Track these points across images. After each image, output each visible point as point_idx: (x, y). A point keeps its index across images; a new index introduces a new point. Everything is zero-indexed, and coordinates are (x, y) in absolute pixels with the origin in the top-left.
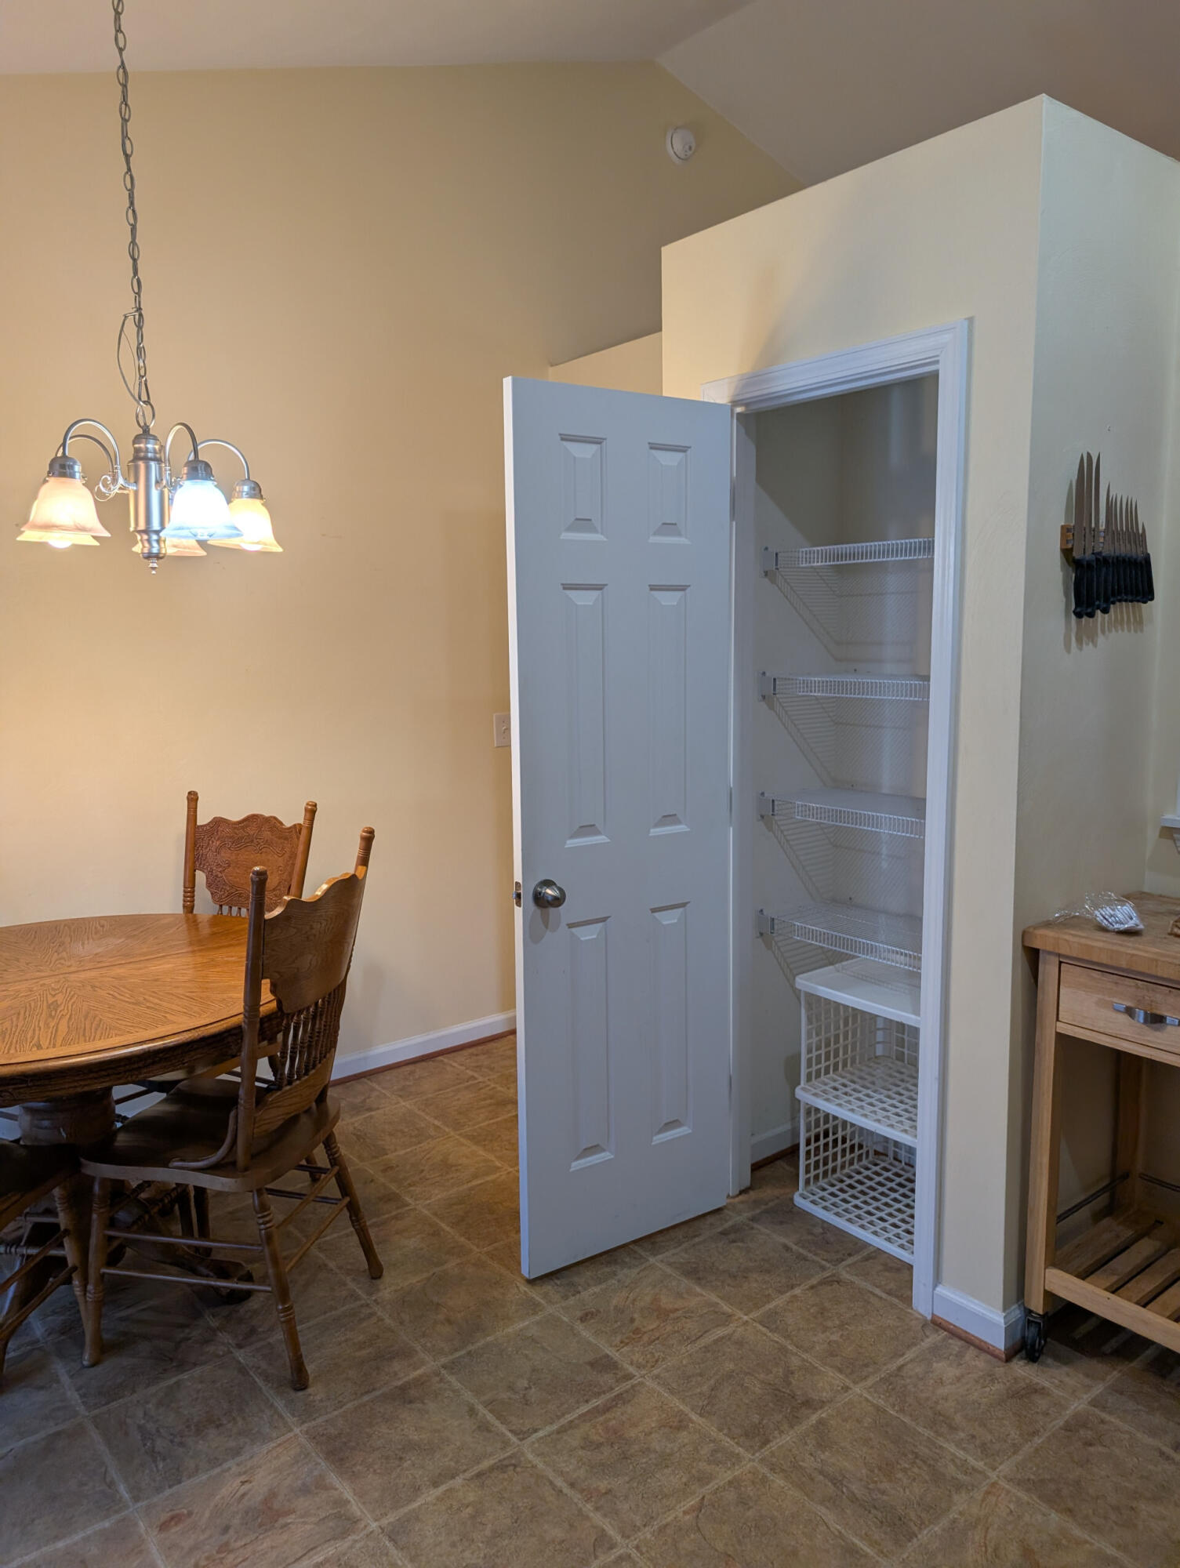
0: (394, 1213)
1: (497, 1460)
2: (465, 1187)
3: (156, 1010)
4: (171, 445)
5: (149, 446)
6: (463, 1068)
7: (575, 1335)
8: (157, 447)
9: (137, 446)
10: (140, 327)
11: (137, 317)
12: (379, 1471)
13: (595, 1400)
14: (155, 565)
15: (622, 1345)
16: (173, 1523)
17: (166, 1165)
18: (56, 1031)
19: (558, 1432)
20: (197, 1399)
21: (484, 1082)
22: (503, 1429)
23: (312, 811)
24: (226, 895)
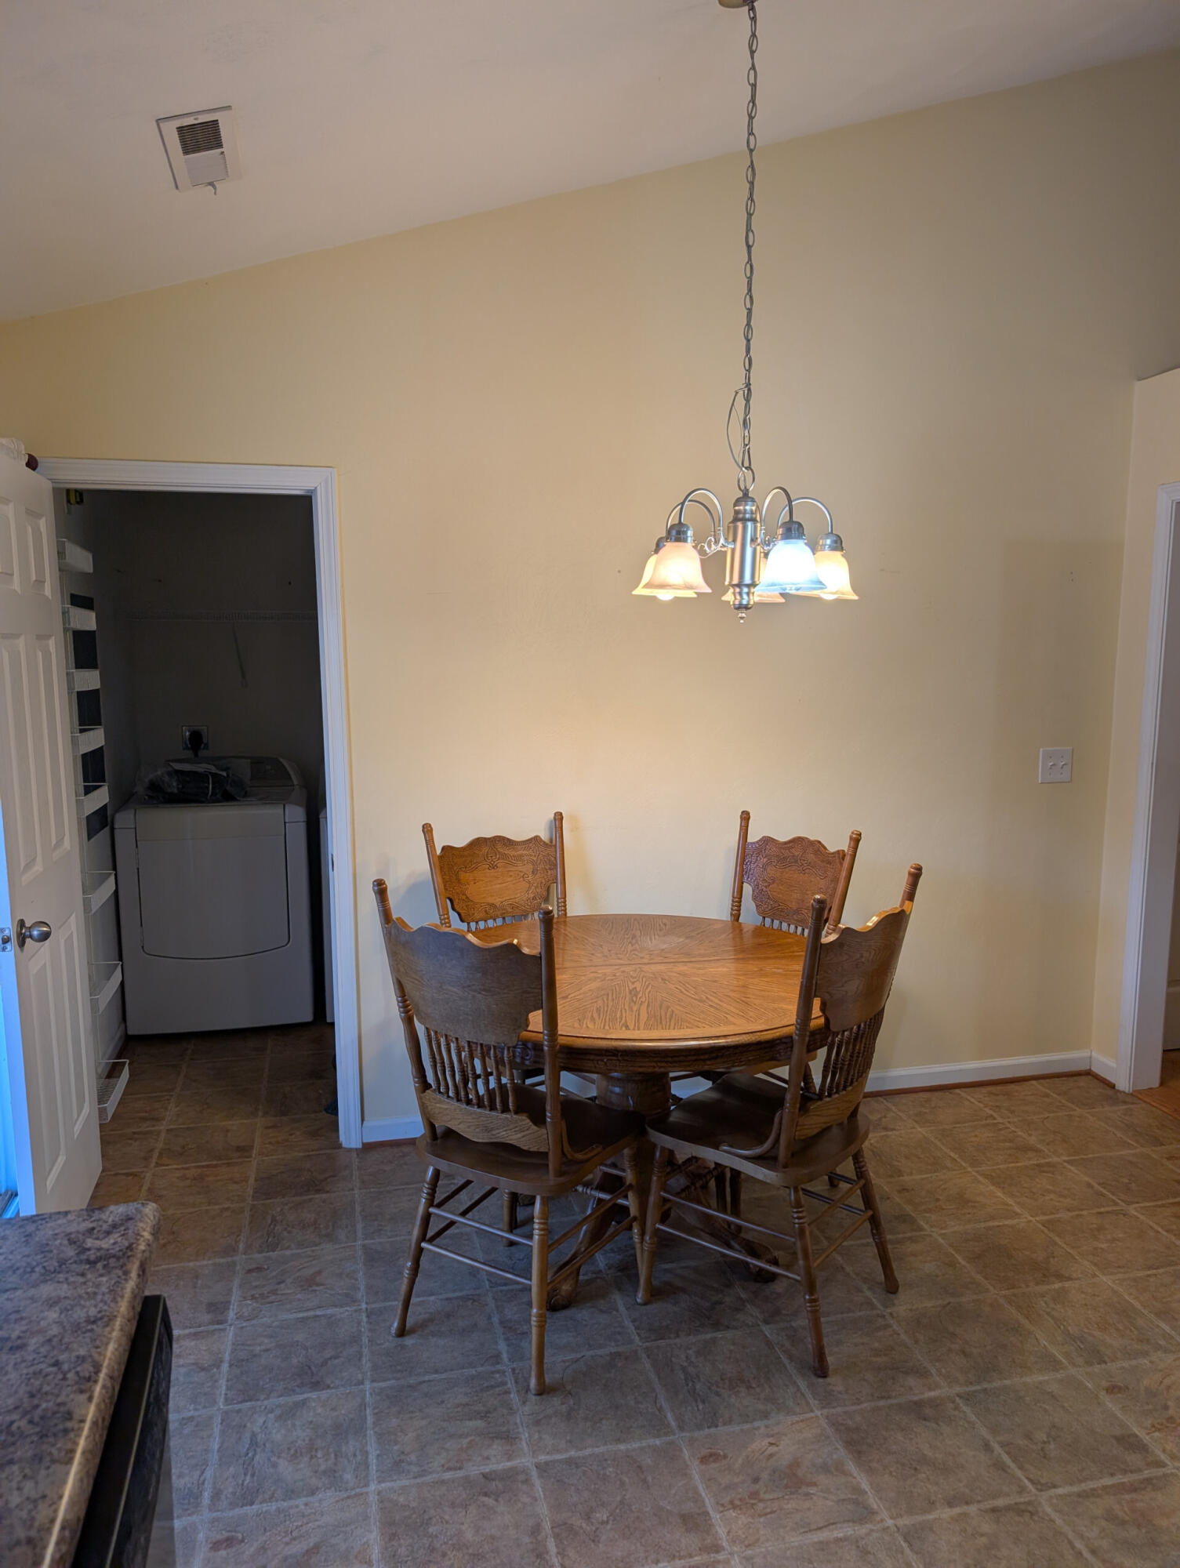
0: (909, 1235)
1: (1013, 1502)
2: (983, 1225)
3: (717, 1009)
4: (768, 506)
5: (748, 508)
6: (982, 1105)
7: (1099, 1404)
8: (754, 508)
9: (737, 508)
10: (747, 400)
11: (746, 392)
12: (894, 1474)
13: (1121, 1477)
14: (744, 615)
15: (1153, 1429)
16: (711, 1459)
17: (717, 1148)
18: (639, 1015)
19: (1079, 1495)
20: (730, 1358)
21: (1003, 1123)
22: (1019, 1473)
23: (856, 840)
24: (770, 908)
